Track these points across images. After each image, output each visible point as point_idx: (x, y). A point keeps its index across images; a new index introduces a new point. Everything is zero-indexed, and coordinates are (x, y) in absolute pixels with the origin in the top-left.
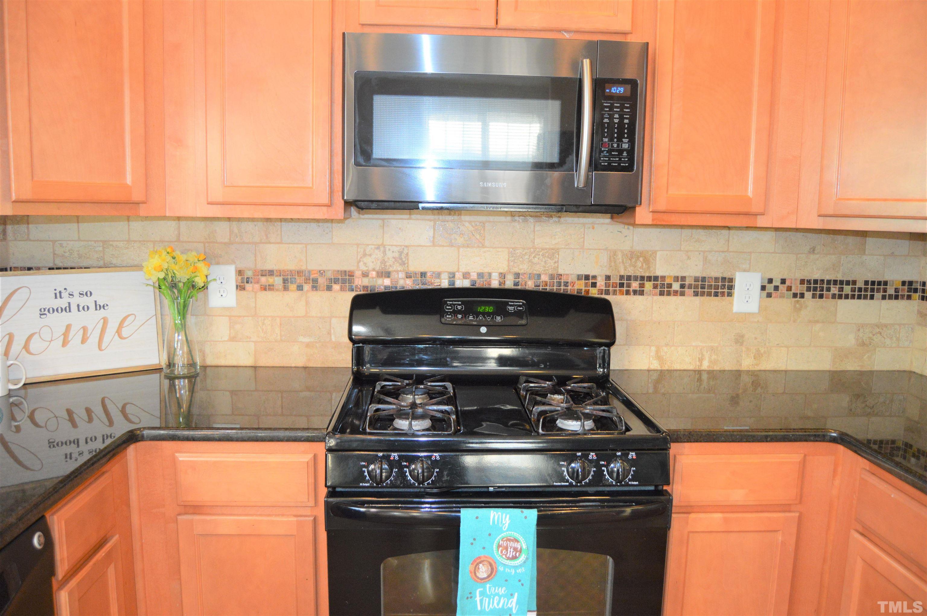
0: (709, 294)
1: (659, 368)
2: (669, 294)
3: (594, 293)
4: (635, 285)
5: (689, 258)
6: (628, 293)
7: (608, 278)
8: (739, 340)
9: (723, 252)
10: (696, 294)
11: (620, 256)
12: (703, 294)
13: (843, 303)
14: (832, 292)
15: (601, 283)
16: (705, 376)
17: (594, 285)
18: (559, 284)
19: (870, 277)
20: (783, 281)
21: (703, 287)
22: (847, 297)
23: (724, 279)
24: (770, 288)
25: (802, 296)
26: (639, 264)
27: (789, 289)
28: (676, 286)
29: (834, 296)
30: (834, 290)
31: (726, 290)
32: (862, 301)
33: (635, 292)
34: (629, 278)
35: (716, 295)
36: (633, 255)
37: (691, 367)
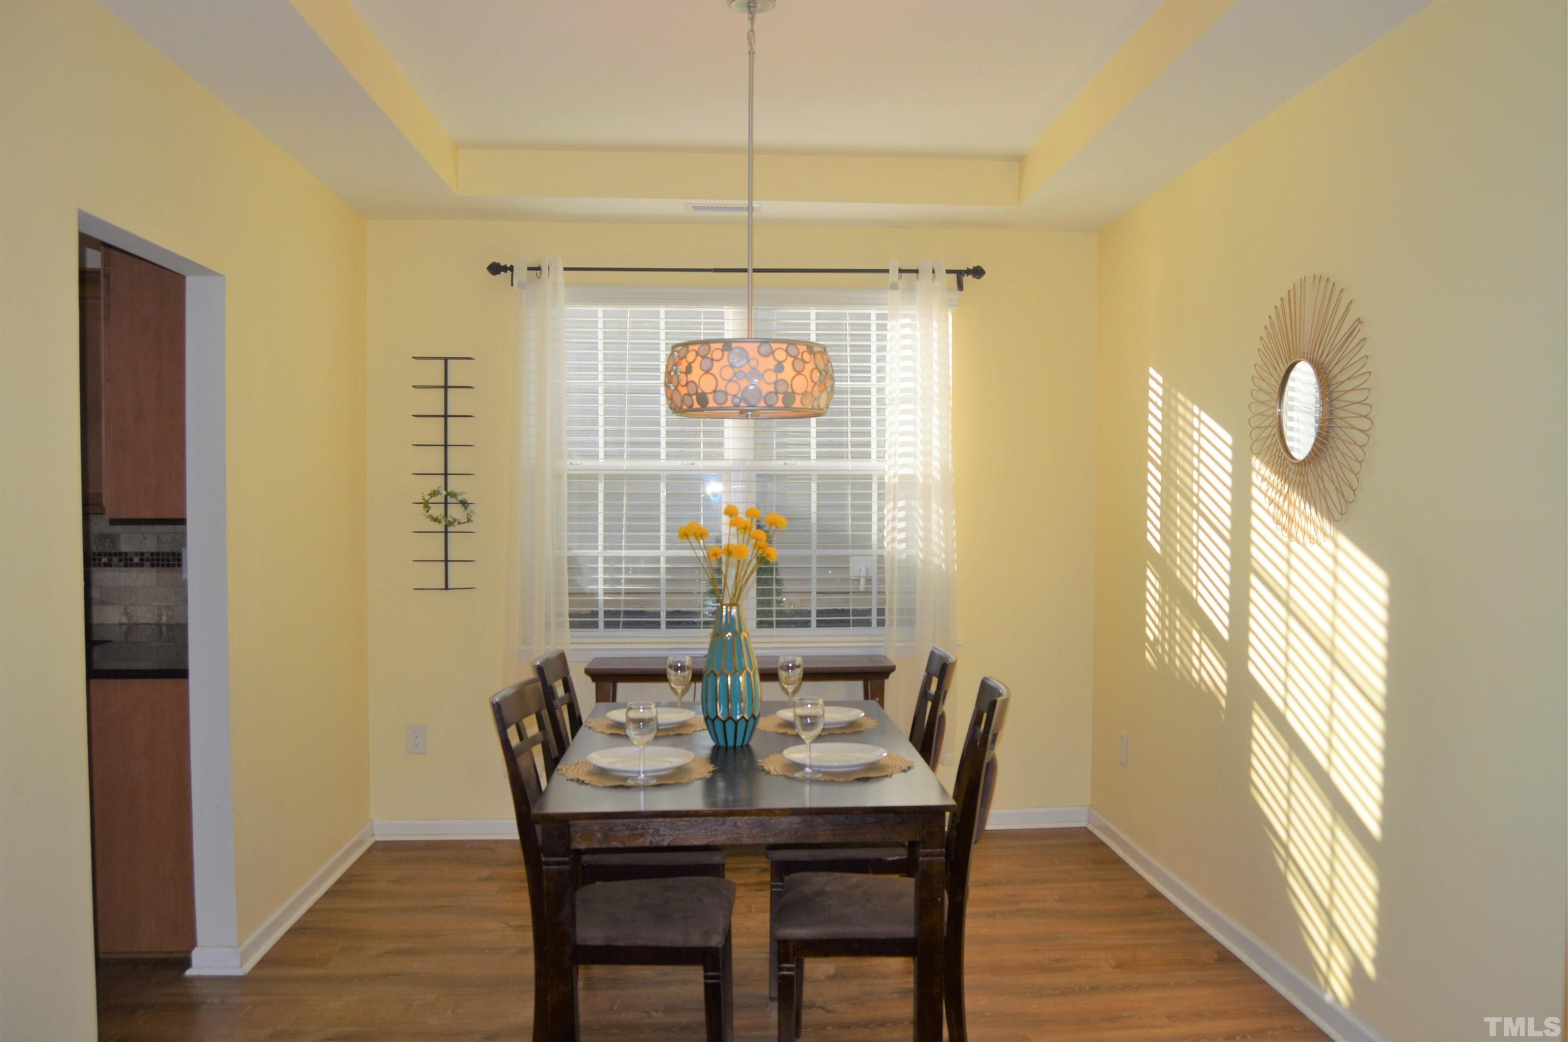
0: (163, 565)
1: (127, 622)
2: (131, 566)
4: (105, 560)
5: (145, 538)
9: (171, 533)
10: (152, 565)
12: (158, 565)
16: (164, 629)
21: (158, 560)
23: (173, 554)
28: (136, 560)
31: (176, 562)
33: (105, 565)
34: (100, 554)
35: (168, 566)
37: (152, 622)
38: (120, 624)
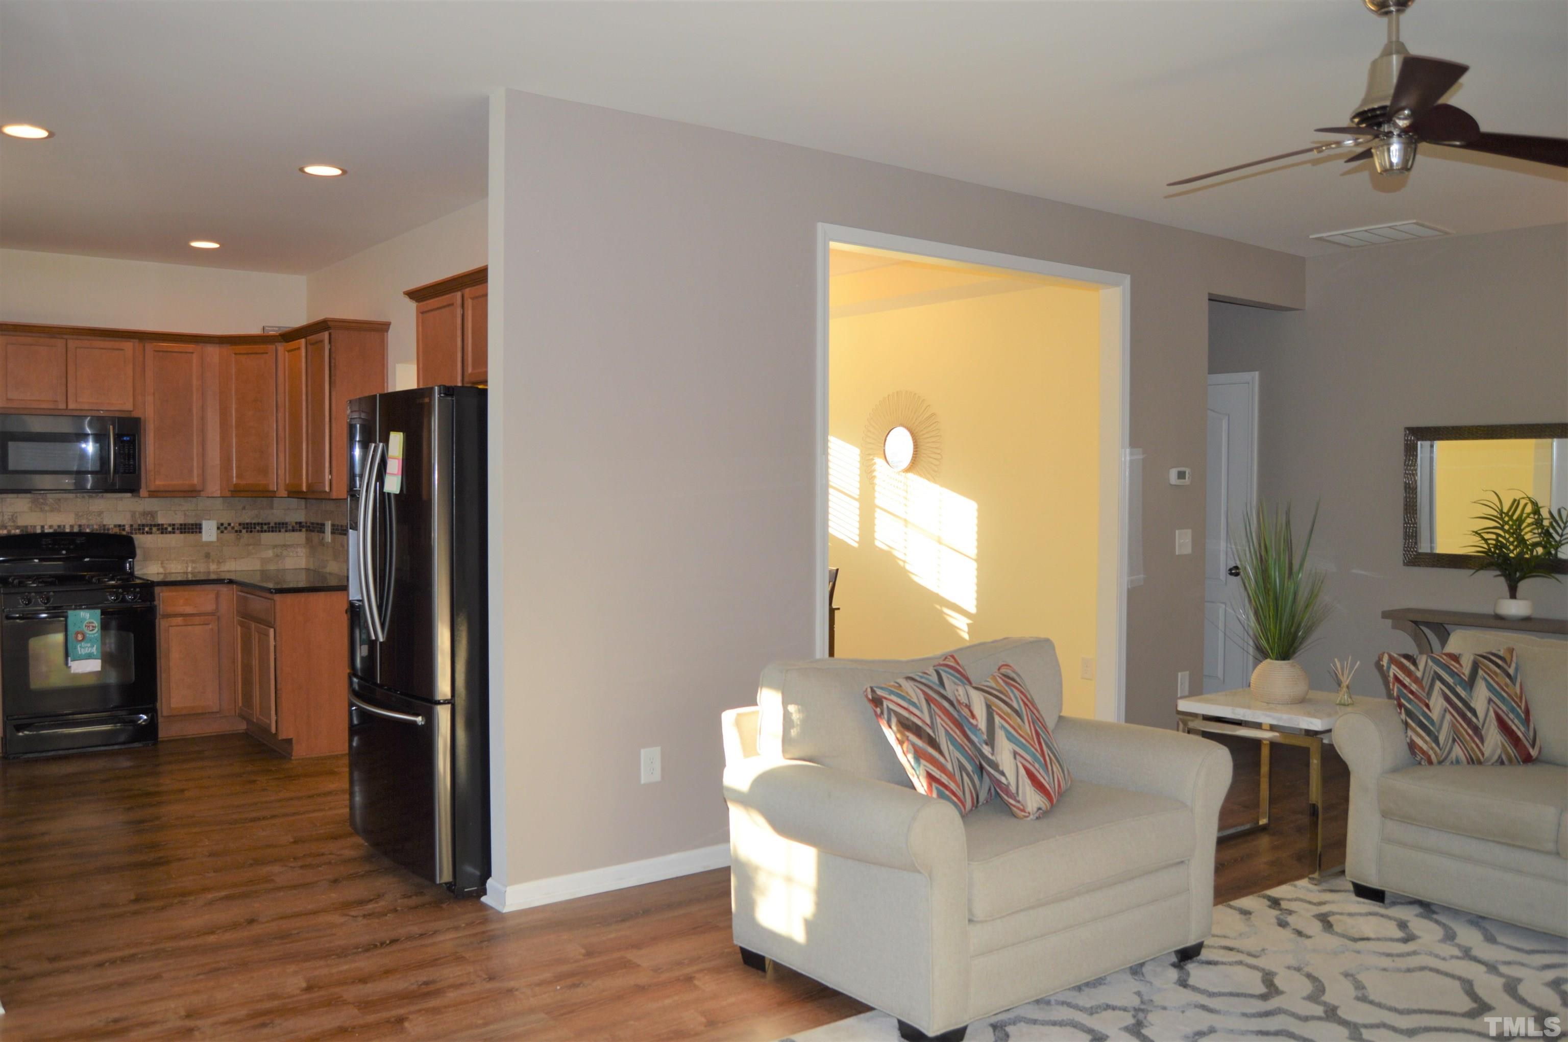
0: (188, 533)
1: (164, 572)
2: (166, 533)
3: (124, 533)
4: (146, 529)
5: (176, 514)
6: (143, 533)
7: (131, 526)
8: (207, 556)
9: (194, 510)
10: (181, 533)
11: (137, 514)
12: (185, 533)
13: (264, 535)
14: (257, 529)
15: (127, 528)
16: (190, 576)
17: (124, 530)
18: (104, 530)
19: (277, 521)
20: (229, 524)
21: (185, 529)
22: (265, 531)
23: (196, 524)
24: (222, 528)
25: (240, 531)
26: (149, 518)
27: (233, 528)
28: (170, 529)
29: (258, 531)
30: (258, 528)
31: (198, 530)
32: (274, 534)
33: (147, 533)
34: (143, 525)
35: (192, 533)
36: (145, 514)
37: (182, 571)
38: (158, 574)
